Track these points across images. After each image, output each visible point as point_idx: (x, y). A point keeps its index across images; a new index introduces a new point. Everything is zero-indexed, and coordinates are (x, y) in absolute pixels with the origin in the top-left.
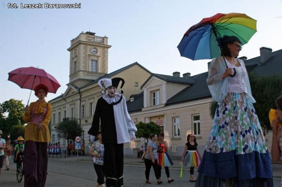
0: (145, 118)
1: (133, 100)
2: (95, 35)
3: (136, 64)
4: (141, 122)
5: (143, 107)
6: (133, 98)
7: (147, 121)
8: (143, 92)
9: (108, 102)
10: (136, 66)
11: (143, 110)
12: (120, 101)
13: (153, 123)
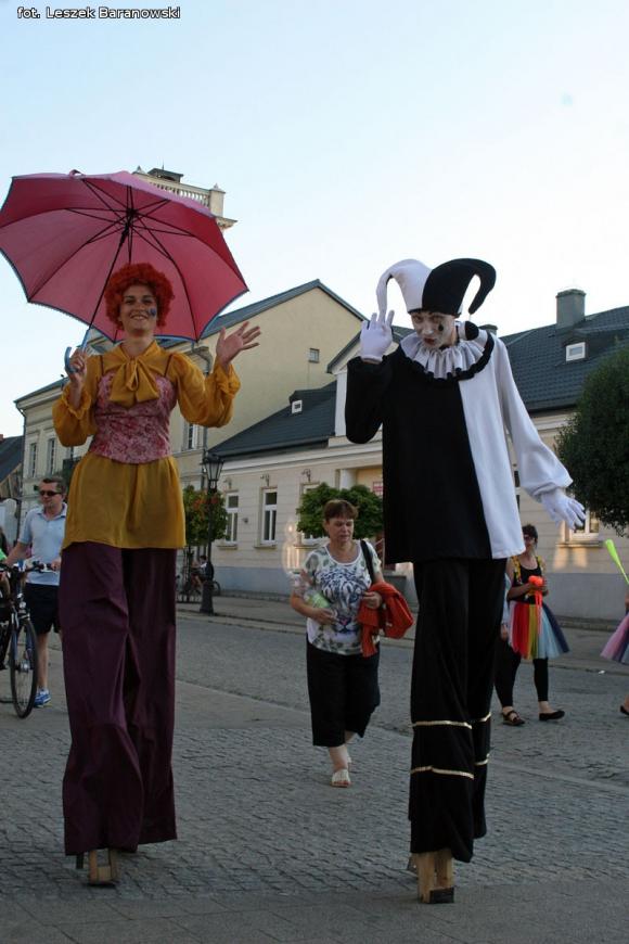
0: (338, 471)
1: (300, 410)
2: (182, 180)
3: (317, 285)
4: (324, 486)
5: (333, 434)
6: (300, 402)
7: (345, 484)
8: (334, 384)
9: (431, 369)
10: (317, 293)
11: (332, 442)
12: (482, 363)
13: (362, 490)
